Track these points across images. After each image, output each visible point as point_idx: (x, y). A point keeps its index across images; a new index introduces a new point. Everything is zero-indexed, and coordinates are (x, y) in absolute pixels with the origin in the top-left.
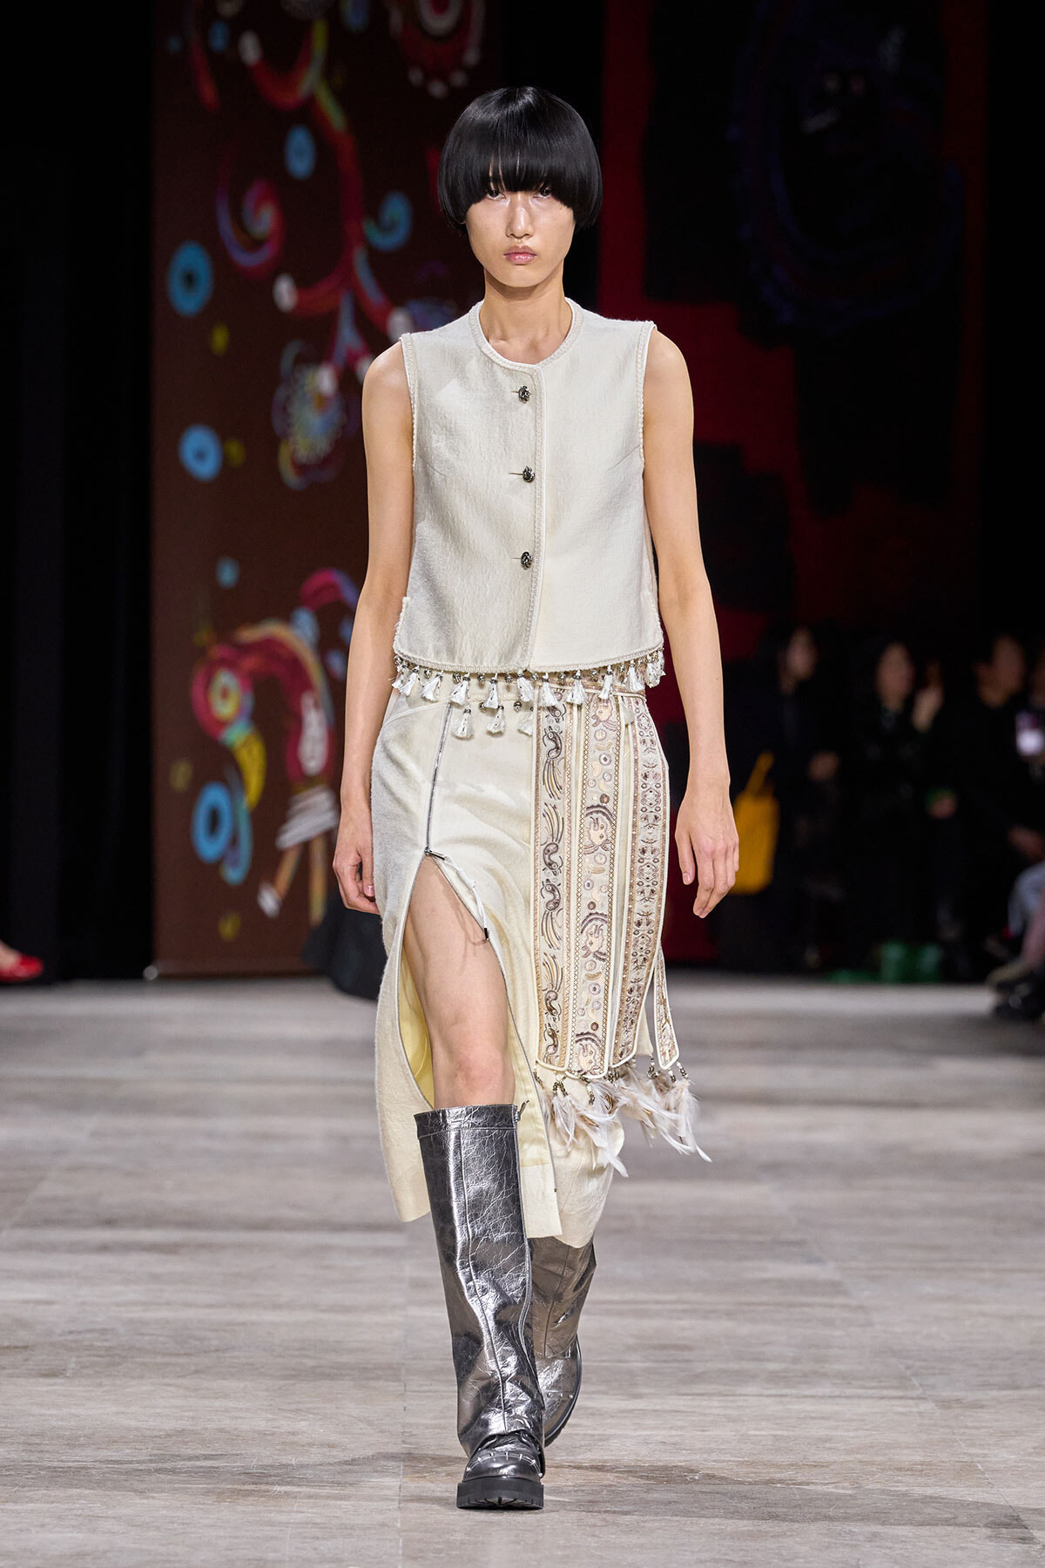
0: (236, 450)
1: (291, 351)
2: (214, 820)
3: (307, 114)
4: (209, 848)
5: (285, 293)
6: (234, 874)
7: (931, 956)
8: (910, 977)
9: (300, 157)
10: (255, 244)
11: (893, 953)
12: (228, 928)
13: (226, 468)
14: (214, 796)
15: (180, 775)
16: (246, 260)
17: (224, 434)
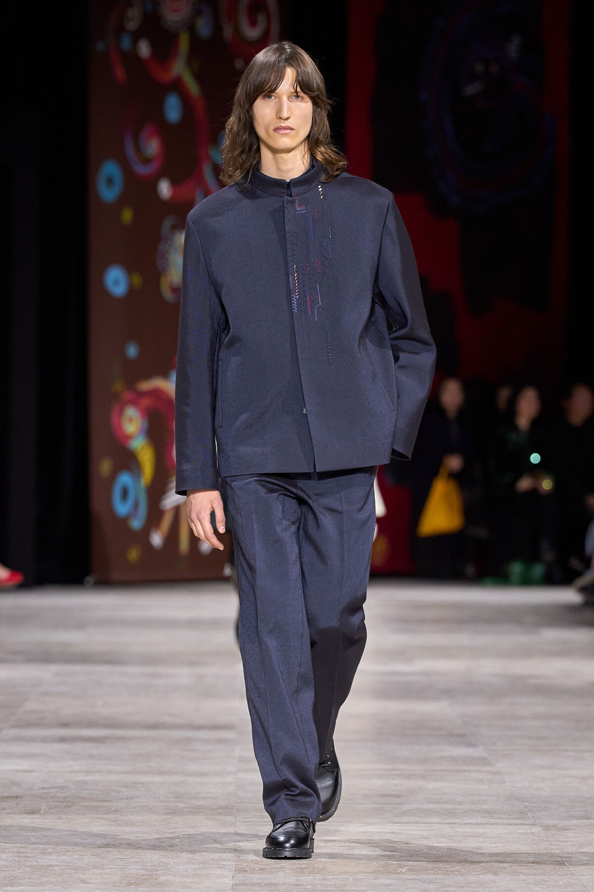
0: (137, 280)
1: (168, 223)
2: (125, 493)
3: (177, 86)
4: (122, 509)
5: (165, 189)
6: (137, 524)
7: (538, 570)
8: (526, 582)
9: (173, 110)
10: (146, 161)
11: (516, 568)
12: (133, 555)
13: (131, 290)
14: (125, 479)
15: (105, 467)
16: (142, 170)
17: (129, 269)
